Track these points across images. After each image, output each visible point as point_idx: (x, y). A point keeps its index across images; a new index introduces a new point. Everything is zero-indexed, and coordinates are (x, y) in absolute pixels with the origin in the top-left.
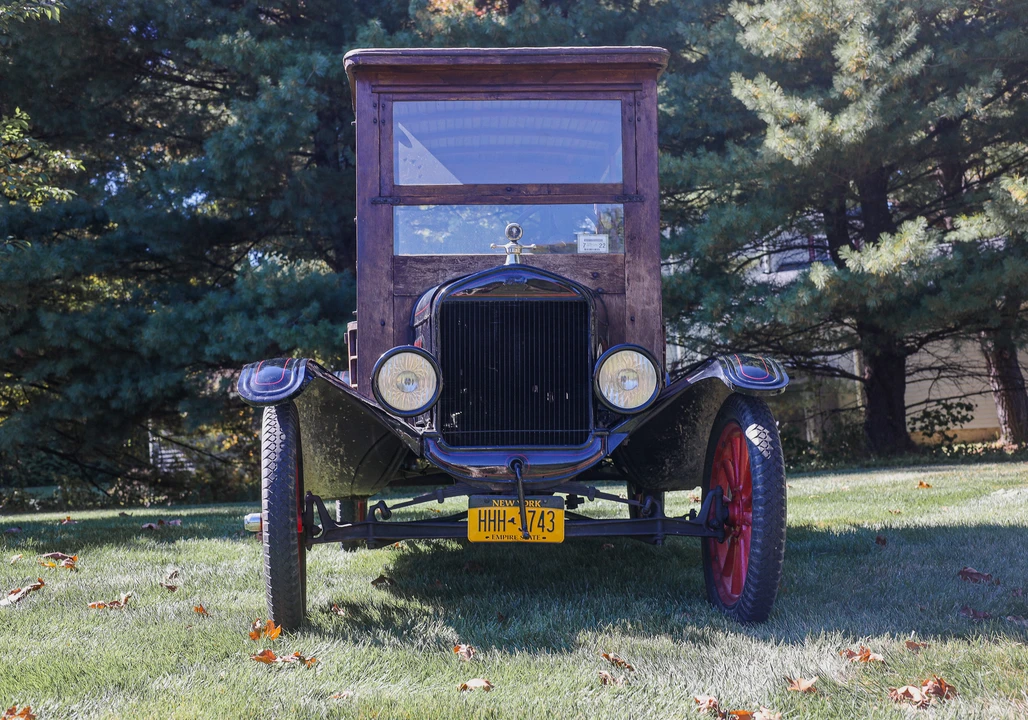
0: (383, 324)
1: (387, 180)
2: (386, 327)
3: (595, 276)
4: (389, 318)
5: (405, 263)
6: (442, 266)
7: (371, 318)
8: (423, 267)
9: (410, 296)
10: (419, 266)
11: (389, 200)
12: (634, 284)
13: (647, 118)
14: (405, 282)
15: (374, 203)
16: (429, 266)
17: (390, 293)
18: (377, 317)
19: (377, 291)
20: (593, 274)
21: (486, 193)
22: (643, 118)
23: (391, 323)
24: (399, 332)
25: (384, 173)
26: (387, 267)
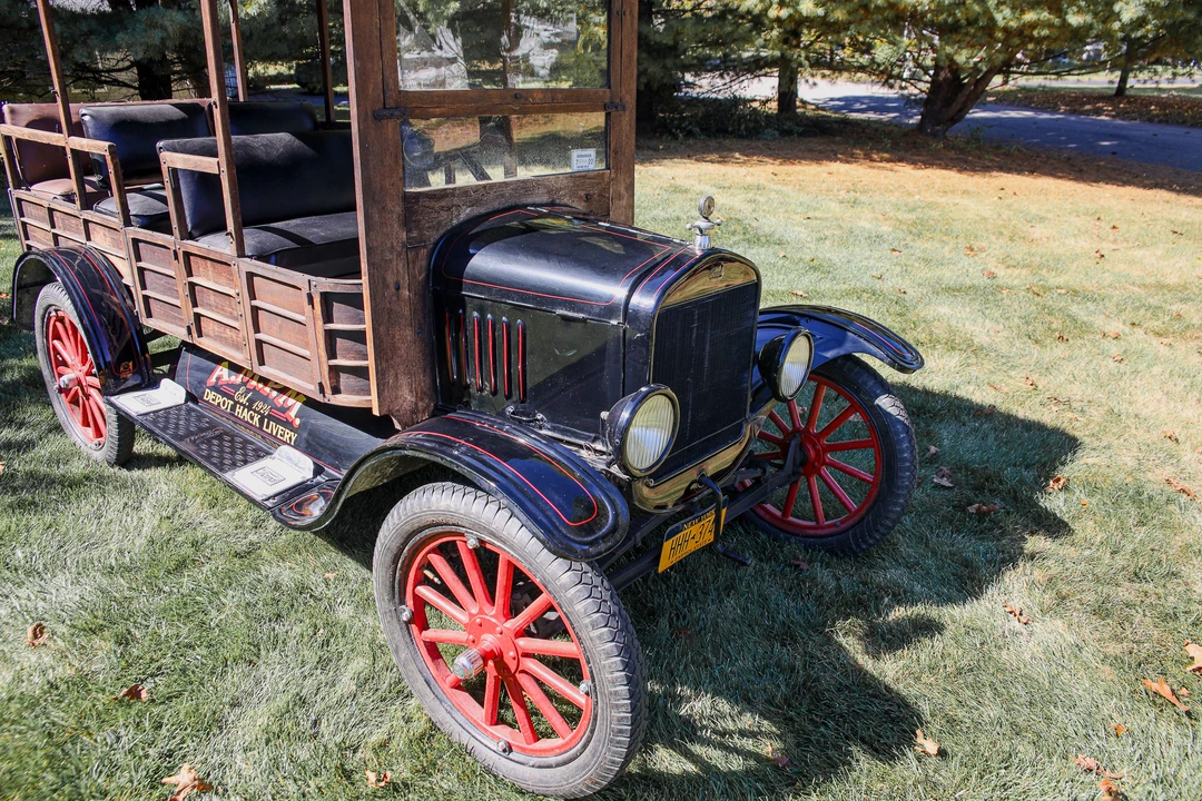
0: (398, 289)
1: (391, 86)
2: (401, 291)
3: (588, 198)
4: (404, 278)
5: (418, 201)
6: (456, 201)
7: (384, 280)
8: (437, 205)
9: (425, 247)
10: (432, 204)
11: (397, 113)
12: (616, 202)
13: (631, 12)
14: (417, 228)
15: (378, 117)
16: (443, 203)
17: (404, 245)
18: (391, 279)
19: (389, 245)
20: (587, 195)
21: (496, 101)
22: (627, 13)
23: (406, 285)
24: (415, 294)
25: (387, 73)
26: (397, 208)
